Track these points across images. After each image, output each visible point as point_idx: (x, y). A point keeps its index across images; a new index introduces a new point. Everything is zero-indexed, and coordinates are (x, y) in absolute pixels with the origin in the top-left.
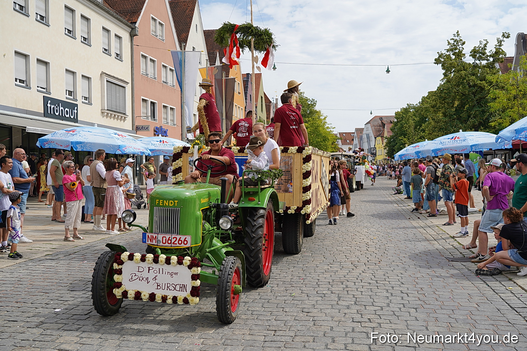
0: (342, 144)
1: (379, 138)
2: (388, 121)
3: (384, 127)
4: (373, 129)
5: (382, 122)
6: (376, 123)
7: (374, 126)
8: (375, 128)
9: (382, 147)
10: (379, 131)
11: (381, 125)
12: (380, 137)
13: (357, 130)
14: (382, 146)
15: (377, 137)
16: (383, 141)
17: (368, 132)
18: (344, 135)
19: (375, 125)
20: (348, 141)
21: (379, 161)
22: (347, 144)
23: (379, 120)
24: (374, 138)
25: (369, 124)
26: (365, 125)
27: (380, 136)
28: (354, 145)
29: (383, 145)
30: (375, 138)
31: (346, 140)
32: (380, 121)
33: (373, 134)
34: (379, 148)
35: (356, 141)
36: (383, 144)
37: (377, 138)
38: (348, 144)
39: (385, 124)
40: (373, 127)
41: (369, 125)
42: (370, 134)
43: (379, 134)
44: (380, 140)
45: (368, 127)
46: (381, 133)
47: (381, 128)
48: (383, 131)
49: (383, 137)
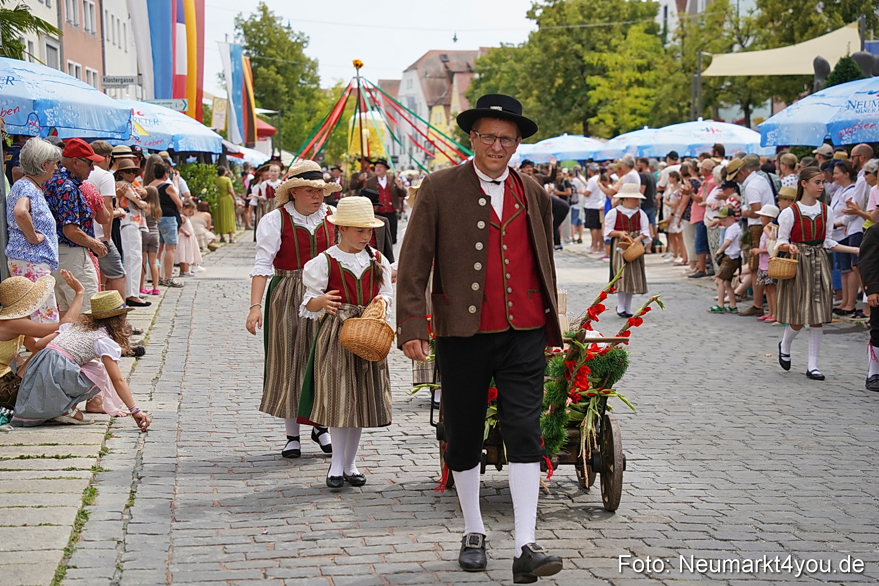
1: (439, 110)
2: (461, 64)
3: (452, 82)
4: (425, 86)
5: (446, 67)
6: (431, 70)
7: (426, 76)
8: (428, 83)
10: (441, 90)
11: (444, 75)
12: (441, 107)
13: (383, 83)
14: (446, 129)
15: (435, 105)
16: (448, 117)
17: (411, 92)
19: (430, 74)
23: (439, 61)
24: (427, 109)
25: (416, 71)
26: (404, 72)
27: (440, 104)
29: (449, 128)
30: (430, 108)
32: (442, 64)
33: (425, 96)
36: (448, 124)
37: (435, 109)
39: (453, 73)
40: (424, 81)
41: (414, 75)
42: (416, 97)
43: (438, 97)
44: (441, 114)
45: (411, 80)
46: (443, 96)
47: (445, 82)
48: (448, 91)
49: (449, 105)
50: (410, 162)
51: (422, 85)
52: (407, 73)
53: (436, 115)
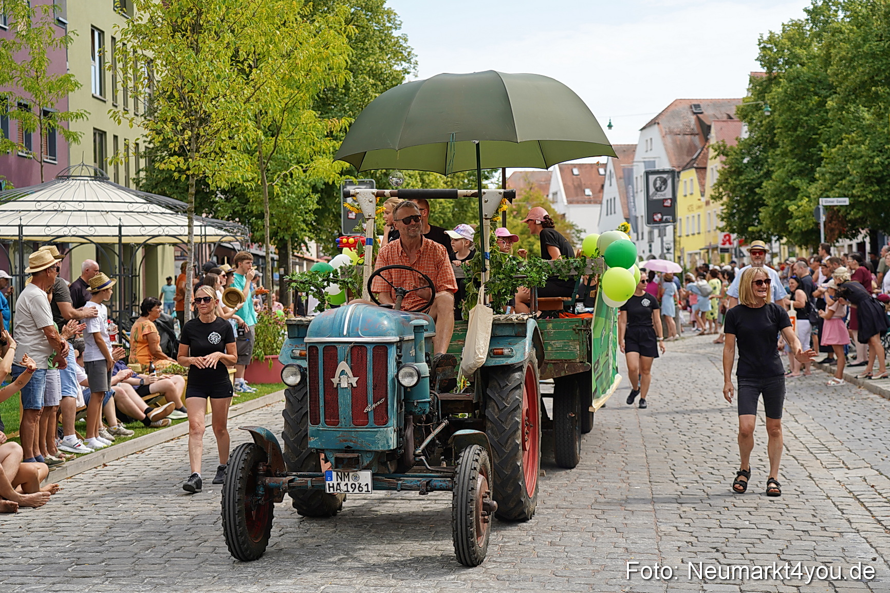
0: (570, 202)
1: (689, 175)
2: (719, 116)
3: (707, 138)
4: (670, 145)
5: (699, 119)
6: (678, 125)
7: (671, 132)
8: (674, 142)
9: (699, 207)
10: (691, 149)
11: (696, 131)
12: (694, 170)
14: (699, 203)
15: (684, 169)
16: (702, 185)
17: (650, 156)
18: (576, 171)
19: (676, 130)
20: (588, 192)
21: (691, 254)
22: (584, 203)
23: (690, 113)
25: (656, 125)
26: (641, 130)
27: (692, 168)
28: (604, 202)
29: (703, 200)
30: (676, 174)
31: (580, 189)
32: (693, 118)
33: (670, 160)
34: (690, 208)
35: (611, 191)
36: (703, 195)
37: (682, 174)
38: (590, 202)
39: (709, 127)
40: (669, 139)
41: (655, 131)
42: (657, 160)
43: (688, 160)
44: (692, 180)
45: (651, 139)
46: (695, 157)
47: (697, 140)
48: (702, 150)
49: (705, 168)
50: (650, 251)
51: (665, 145)
52: (644, 131)
53: (685, 182)
